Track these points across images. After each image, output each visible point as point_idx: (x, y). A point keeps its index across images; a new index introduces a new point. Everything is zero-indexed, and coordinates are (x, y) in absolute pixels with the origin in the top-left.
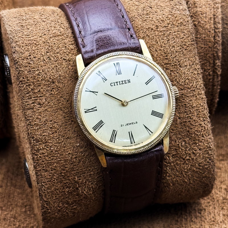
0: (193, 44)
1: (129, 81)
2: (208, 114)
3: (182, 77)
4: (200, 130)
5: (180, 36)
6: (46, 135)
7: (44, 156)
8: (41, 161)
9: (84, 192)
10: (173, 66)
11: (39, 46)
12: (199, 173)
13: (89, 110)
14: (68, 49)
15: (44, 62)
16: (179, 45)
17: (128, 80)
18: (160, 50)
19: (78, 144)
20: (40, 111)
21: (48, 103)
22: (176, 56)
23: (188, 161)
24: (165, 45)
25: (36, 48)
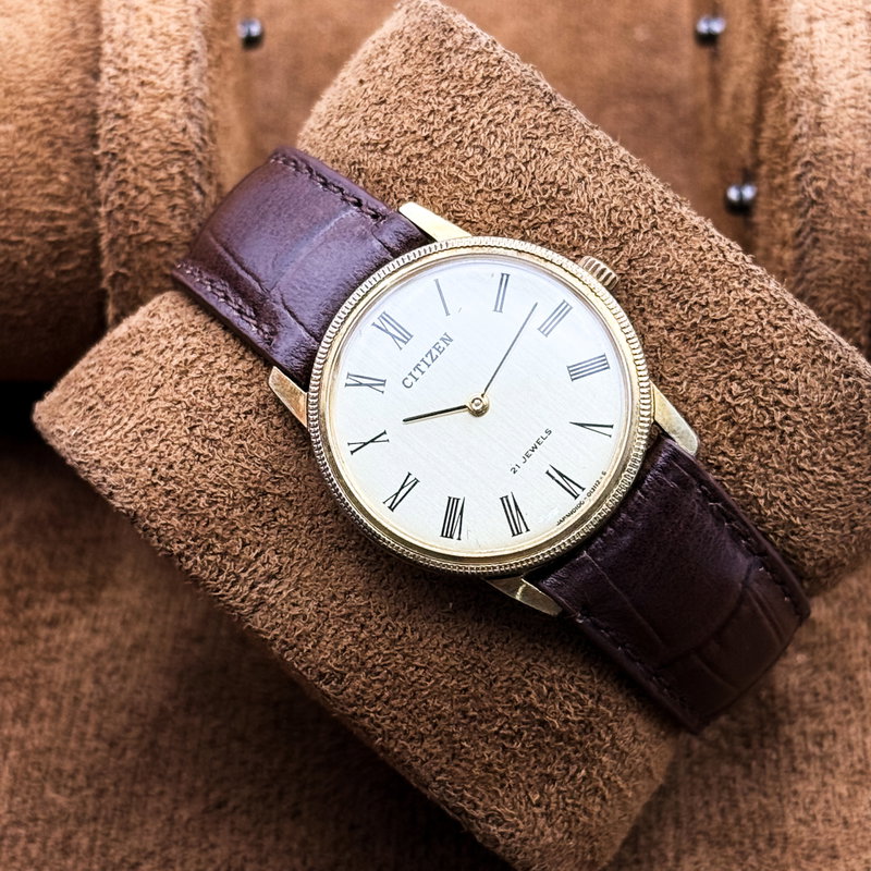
0: (558, 109)
1: (447, 339)
2: (744, 259)
3: (591, 217)
4: (756, 317)
5: (505, 114)
6: (349, 645)
7: (386, 703)
8: (388, 722)
9: (568, 716)
10: (543, 207)
11: (162, 428)
12: (850, 432)
13: (397, 494)
14: (241, 379)
15: (202, 458)
16: (520, 140)
17: (442, 339)
18: (478, 192)
19: (451, 604)
20: (285, 594)
21: (292, 556)
22: (533, 173)
23: (788, 425)
24: (483, 171)
25: (159, 438)
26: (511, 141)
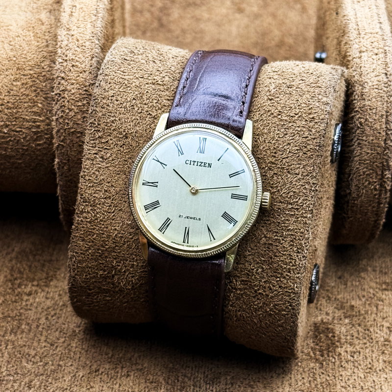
3: (286, 186)
5: (304, 134)
18: (270, 142)
22: (288, 157)
26: (295, 142)
